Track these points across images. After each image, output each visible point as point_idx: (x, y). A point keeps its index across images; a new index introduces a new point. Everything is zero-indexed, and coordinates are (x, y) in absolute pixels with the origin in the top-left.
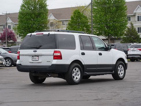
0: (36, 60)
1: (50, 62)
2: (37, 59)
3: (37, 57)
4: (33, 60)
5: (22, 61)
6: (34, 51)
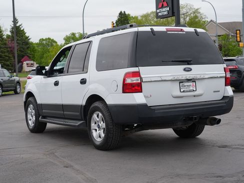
0: (190, 91)
2: (191, 88)
4: (184, 91)
5: (151, 96)
6: (185, 70)
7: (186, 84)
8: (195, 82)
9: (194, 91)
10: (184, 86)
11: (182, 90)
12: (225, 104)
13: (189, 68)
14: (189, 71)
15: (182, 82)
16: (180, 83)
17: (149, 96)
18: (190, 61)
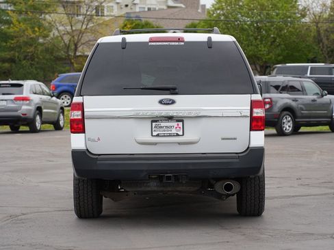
0: (170, 135)
1: (235, 139)
2: (174, 131)
3: (175, 124)
4: (158, 135)
5: (99, 139)
6: (161, 102)
7: (163, 124)
8: (182, 121)
9: (178, 135)
10: (161, 127)
11: (155, 134)
12: (238, 160)
13: (170, 100)
14: (168, 104)
15: (156, 121)
16: (152, 122)
17: (96, 139)
18: (174, 89)
